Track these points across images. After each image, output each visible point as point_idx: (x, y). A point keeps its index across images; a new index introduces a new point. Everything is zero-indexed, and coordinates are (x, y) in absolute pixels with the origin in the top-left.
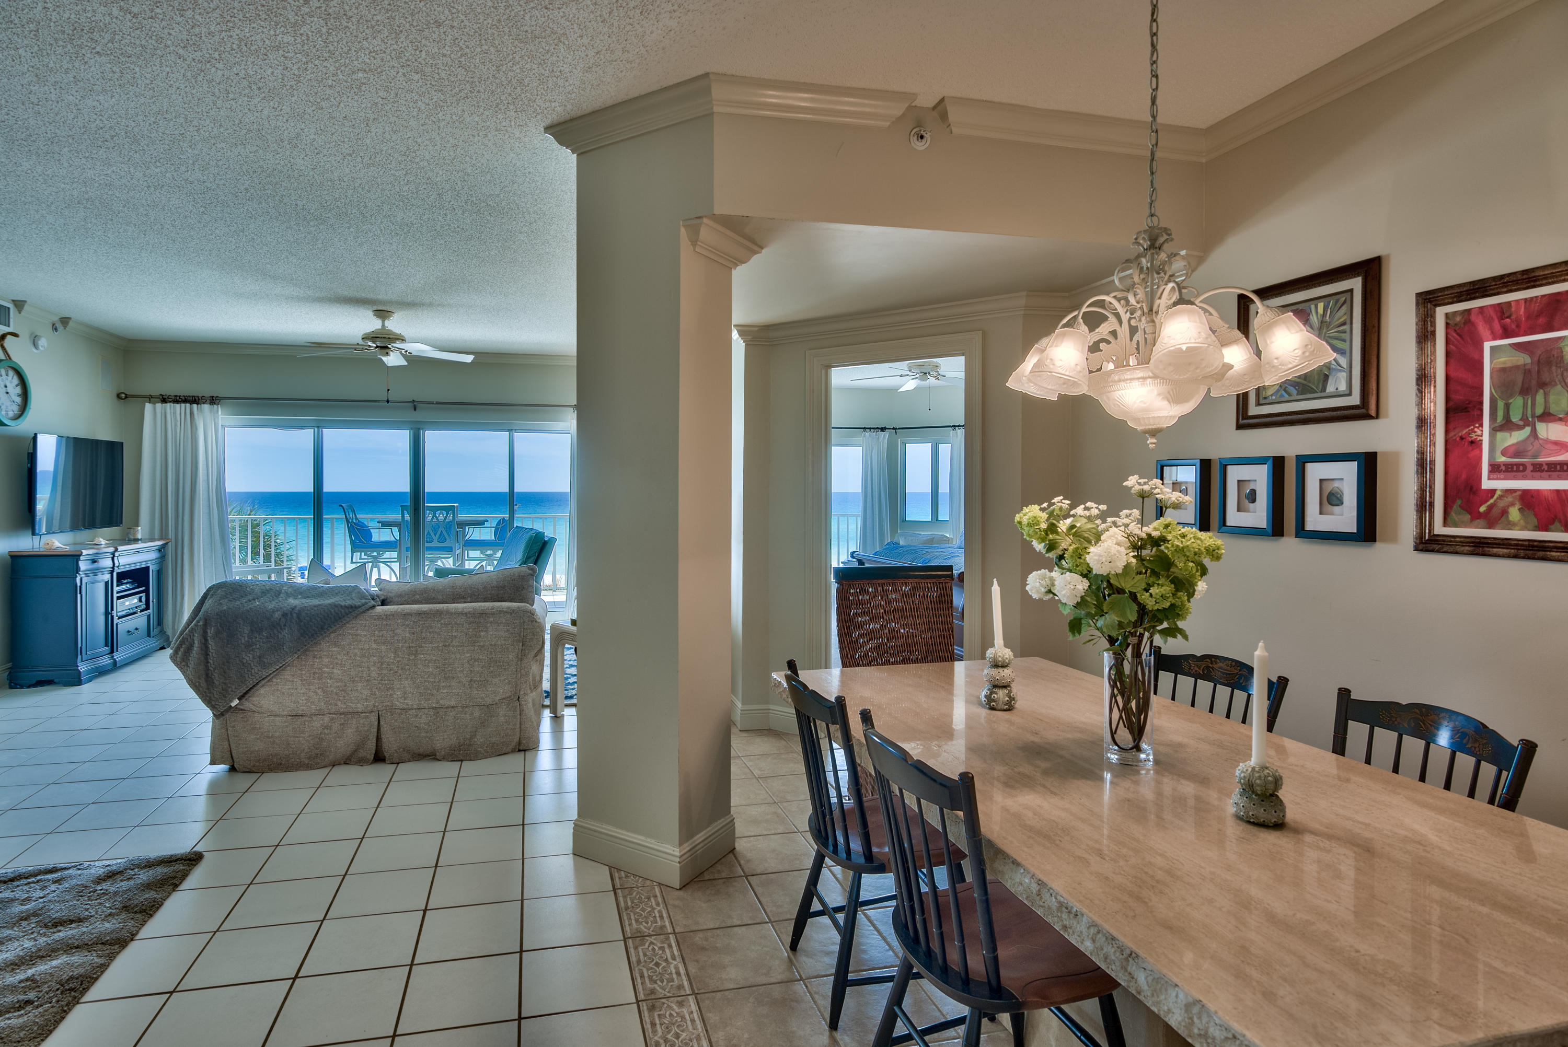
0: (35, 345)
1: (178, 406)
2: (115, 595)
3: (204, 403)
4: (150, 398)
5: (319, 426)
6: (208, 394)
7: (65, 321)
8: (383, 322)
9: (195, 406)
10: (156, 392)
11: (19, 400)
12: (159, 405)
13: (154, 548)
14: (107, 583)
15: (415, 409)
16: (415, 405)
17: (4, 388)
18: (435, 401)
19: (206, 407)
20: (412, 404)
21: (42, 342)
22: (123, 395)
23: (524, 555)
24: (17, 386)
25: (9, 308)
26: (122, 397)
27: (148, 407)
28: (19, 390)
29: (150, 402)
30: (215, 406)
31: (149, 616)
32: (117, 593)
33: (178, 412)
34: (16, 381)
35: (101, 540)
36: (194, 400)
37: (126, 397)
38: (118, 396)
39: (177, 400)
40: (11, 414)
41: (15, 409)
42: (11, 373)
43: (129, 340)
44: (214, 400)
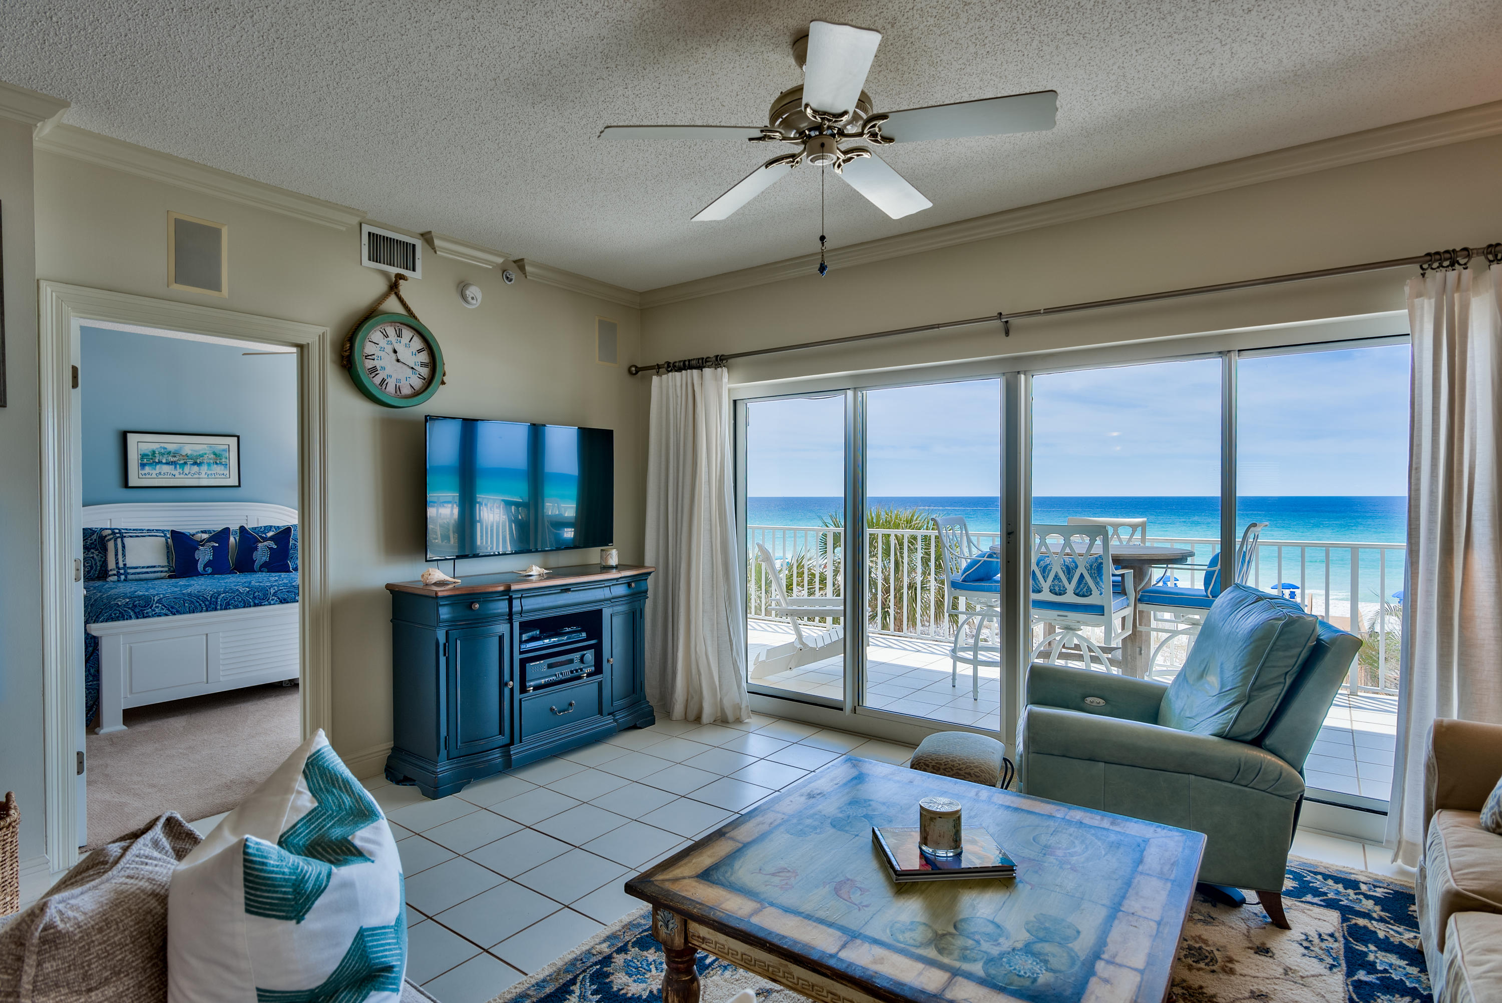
0: (464, 297)
1: (677, 374)
2: (517, 657)
3: (709, 367)
4: (657, 369)
5: (859, 385)
6: (712, 355)
7: (520, 264)
9: (695, 372)
11: (425, 372)
12: (664, 377)
13: (624, 581)
14: (501, 638)
15: (1007, 333)
16: (1003, 325)
17: (393, 355)
18: (1042, 307)
19: (707, 371)
20: (998, 323)
21: (473, 291)
22: (633, 369)
23: (1245, 678)
24: (419, 351)
25: (414, 246)
26: (635, 371)
27: (655, 379)
28: (424, 357)
29: (657, 373)
30: (719, 370)
31: (600, 684)
32: (521, 653)
33: (678, 384)
34: (417, 343)
35: (534, 568)
36: (700, 364)
37: (637, 372)
38: (630, 371)
40: (406, 391)
41: (417, 383)
42: (407, 333)
43: (641, 293)
44: (719, 361)
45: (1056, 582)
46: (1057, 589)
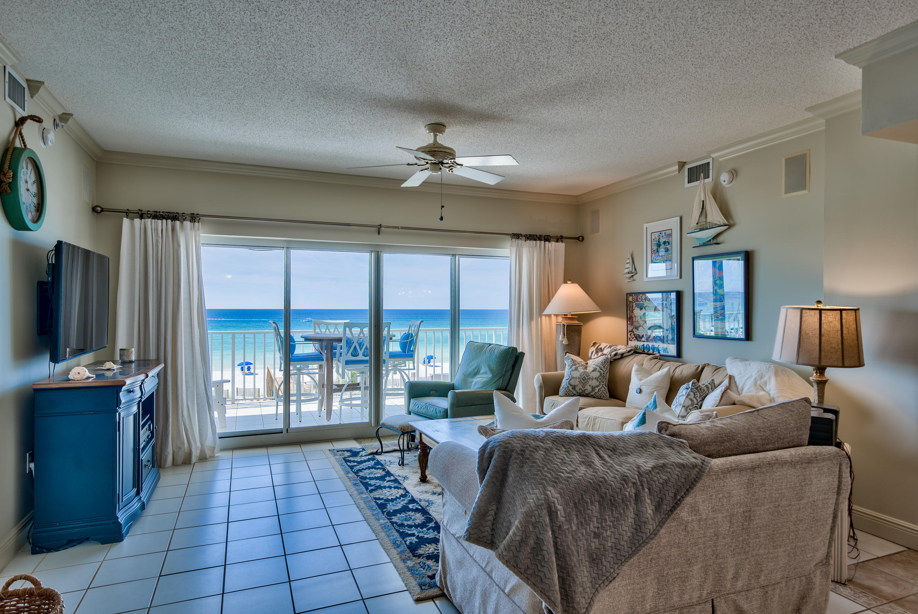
0: (43, 139)
3: (185, 220)
4: (128, 213)
5: (288, 247)
6: (187, 211)
7: (65, 117)
8: (436, 136)
9: (175, 222)
10: (134, 207)
11: (35, 201)
12: (137, 221)
14: (136, 414)
15: (379, 233)
16: (379, 229)
17: (26, 184)
18: (400, 226)
19: (187, 224)
21: (51, 136)
22: (99, 209)
24: (35, 181)
25: (24, 87)
27: (126, 222)
28: (36, 188)
29: (127, 217)
30: (196, 223)
31: (153, 446)
32: (142, 424)
34: (35, 175)
36: (174, 217)
37: (101, 211)
38: (94, 209)
39: (156, 216)
40: (31, 216)
41: (33, 210)
42: (30, 166)
43: (106, 151)
44: (194, 218)
45: (366, 350)
46: (366, 354)
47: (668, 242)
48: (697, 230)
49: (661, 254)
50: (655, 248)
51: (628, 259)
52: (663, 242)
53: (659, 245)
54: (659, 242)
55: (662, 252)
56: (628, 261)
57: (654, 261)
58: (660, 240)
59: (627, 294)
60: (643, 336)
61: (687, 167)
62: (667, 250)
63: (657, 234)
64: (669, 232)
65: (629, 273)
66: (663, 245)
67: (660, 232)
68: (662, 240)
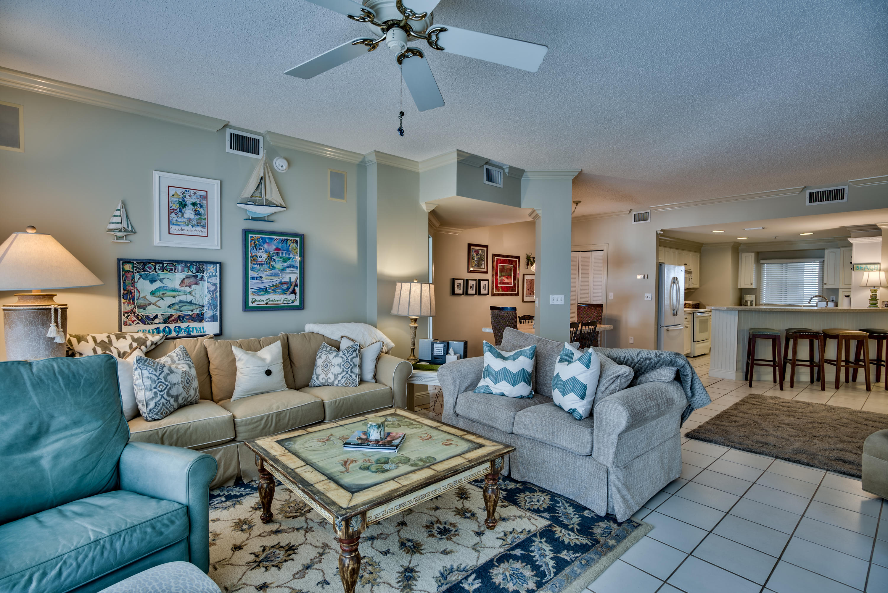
47: (200, 204)
48: (253, 203)
49: (186, 215)
50: (175, 206)
51: (119, 210)
52: (191, 202)
53: (183, 204)
54: (183, 200)
55: (189, 213)
56: (118, 213)
57: (175, 222)
58: (186, 199)
59: (119, 260)
60: (156, 317)
61: (229, 131)
62: (197, 213)
63: (179, 191)
64: (204, 194)
65: (120, 231)
66: (191, 207)
67: (187, 189)
68: (189, 200)
